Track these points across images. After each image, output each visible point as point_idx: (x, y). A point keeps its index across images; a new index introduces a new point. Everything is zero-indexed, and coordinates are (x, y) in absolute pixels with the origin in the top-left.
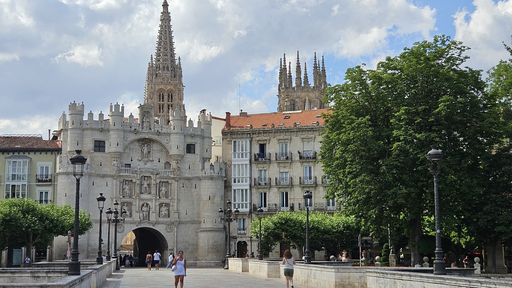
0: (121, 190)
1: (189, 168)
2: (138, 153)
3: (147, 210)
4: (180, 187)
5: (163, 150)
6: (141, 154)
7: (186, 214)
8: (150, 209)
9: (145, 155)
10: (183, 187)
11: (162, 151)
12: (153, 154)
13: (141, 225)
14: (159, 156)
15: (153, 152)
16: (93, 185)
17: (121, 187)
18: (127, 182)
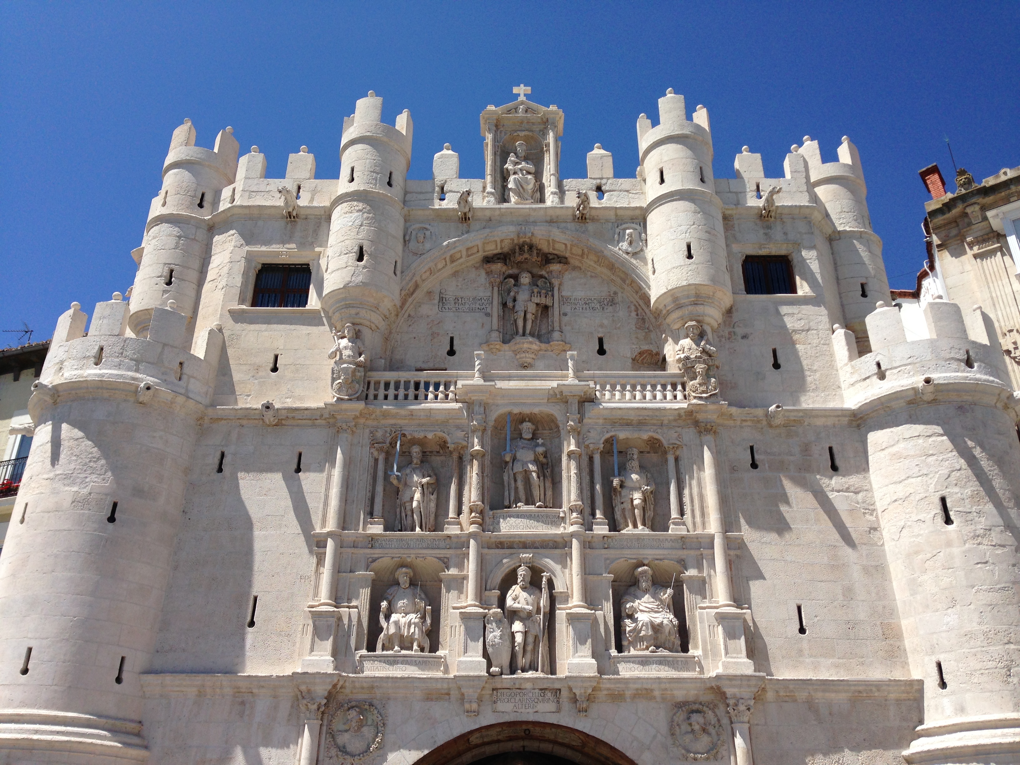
0: (380, 489)
1: (776, 366)
2: (488, 315)
3: (538, 611)
4: (733, 469)
5: (619, 298)
6: (503, 318)
7: (802, 630)
8: (552, 600)
9: (520, 323)
10: (754, 465)
11: (612, 302)
12: (565, 319)
13: (500, 706)
14: (602, 326)
15: (567, 309)
16: (220, 470)
17: (380, 474)
18: (416, 450)
